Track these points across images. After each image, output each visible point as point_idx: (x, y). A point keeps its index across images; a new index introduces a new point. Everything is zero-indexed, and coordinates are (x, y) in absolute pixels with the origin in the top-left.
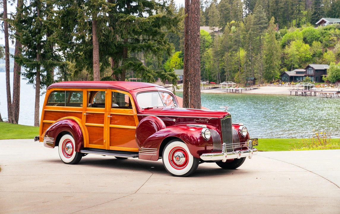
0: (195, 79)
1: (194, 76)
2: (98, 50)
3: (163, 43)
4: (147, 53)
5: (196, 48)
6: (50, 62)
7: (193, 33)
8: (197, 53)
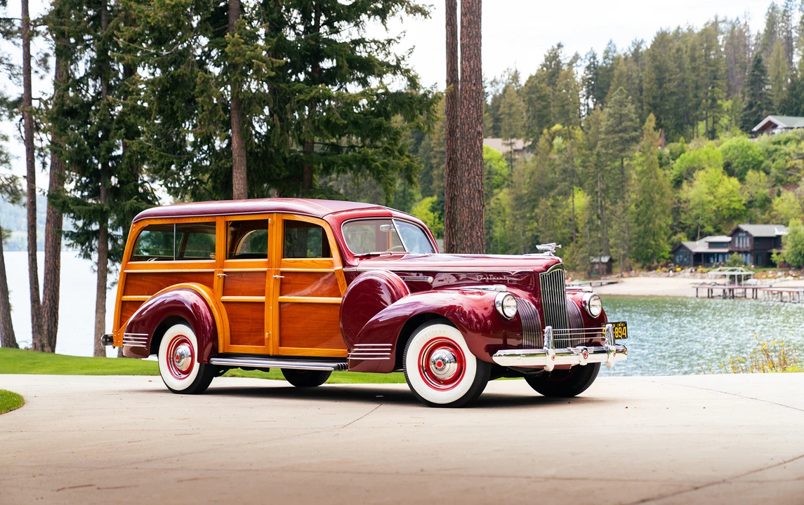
0: (471, 235)
1: (470, 227)
2: (244, 168)
3: (397, 153)
4: (359, 174)
5: (474, 161)
6: (131, 205)
7: (467, 126)
8: (477, 175)
